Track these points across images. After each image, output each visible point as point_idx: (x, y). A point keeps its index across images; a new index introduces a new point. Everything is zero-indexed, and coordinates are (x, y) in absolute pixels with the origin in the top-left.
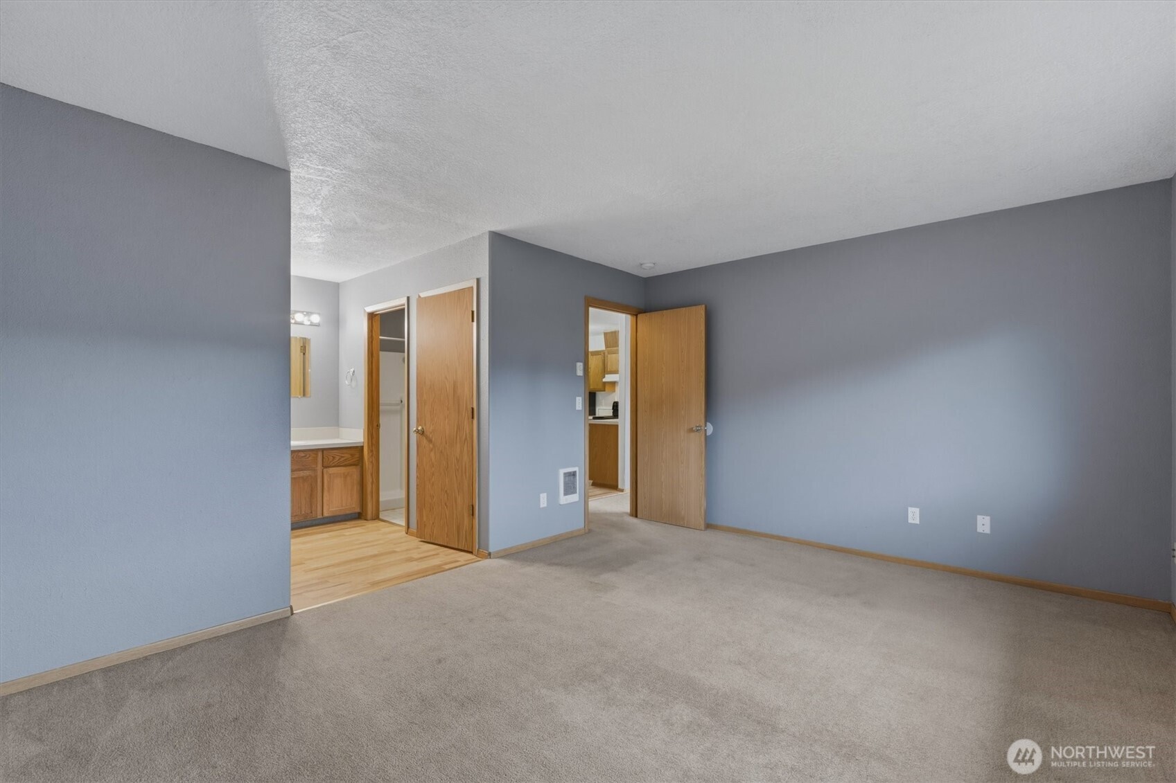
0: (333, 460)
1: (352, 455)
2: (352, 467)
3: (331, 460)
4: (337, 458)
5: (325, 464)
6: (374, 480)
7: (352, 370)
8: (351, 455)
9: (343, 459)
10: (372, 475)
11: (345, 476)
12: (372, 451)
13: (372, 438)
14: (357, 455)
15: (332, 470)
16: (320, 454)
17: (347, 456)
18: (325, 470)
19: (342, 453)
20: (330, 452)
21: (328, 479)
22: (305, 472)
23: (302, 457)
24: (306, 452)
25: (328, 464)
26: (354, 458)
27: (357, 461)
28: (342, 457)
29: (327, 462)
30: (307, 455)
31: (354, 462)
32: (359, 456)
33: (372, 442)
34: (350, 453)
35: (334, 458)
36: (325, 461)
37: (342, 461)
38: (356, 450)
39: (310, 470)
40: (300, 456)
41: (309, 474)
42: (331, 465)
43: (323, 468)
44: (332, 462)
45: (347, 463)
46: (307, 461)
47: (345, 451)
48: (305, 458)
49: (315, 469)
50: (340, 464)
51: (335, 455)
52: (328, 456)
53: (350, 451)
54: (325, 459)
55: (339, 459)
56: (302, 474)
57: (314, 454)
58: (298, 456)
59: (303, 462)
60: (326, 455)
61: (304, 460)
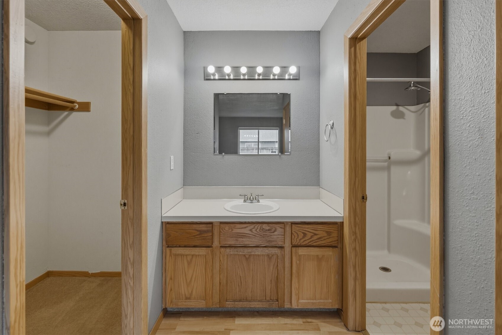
0: (303, 237)
1: (329, 233)
2: (328, 249)
3: (300, 237)
4: (309, 235)
5: (294, 243)
6: (358, 275)
7: (331, 123)
8: (327, 232)
9: (315, 237)
10: (355, 267)
11: (319, 259)
12: (355, 233)
13: (355, 215)
14: (335, 234)
15: (302, 251)
16: (288, 228)
17: (321, 234)
18: (294, 249)
19: (316, 229)
20: (300, 227)
21: (298, 262)
22: (270, 249)
23: (266, 231)
24: (271, 225)
25: (298, 243)
26: (330, 238)
27: (335, 241)
28: (316, 234)
29: (297, 240)
30: (272, 228)
31: (331, 243)
32: (337, 237)
33: (355, 219)
34: (326, 230)
35: (305, 235)
36: (294, 239)
37: (314, 239)
38: (333, 229)
39: (276, 247)
40: (264, 229)
41: (274, 252)
42: (302, 244)
43: (292, 247)
44: (302, 241)
45: (322, 244)
46: (273, 236)
47: (319, 227)
48: (270, 232)
49: (282, 247)
50: (312, 243)
51: (306, 231)
52: (297, 232)
53: (326, 228)
54: (294, 236)
55: (312, 237)
56: (267, 251)
57: (281, 228)
58: (262, 229)
59: (268, 237)
60: (295, 231)
61: (268, 234)
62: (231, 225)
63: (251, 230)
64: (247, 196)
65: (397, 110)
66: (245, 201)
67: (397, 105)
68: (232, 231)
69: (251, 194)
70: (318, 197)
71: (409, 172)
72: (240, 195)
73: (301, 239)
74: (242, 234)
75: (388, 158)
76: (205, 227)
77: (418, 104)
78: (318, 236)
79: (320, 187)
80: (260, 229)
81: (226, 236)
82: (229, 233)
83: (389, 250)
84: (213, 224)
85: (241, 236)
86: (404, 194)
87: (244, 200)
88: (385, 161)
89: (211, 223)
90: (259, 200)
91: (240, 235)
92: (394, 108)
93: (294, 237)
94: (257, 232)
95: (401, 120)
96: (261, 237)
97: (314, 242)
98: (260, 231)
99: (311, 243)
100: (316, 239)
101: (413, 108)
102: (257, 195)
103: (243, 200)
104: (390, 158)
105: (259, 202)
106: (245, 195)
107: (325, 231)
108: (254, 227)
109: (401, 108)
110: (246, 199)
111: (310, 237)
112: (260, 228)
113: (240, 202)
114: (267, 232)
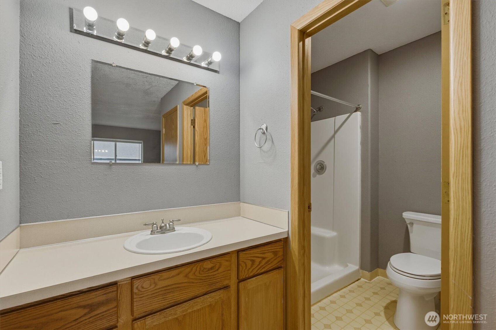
0: (252, 266)
1: (275, 253)
3: (249, 266)
4: (257, 261)
5: (241, 276)
6: (306, 291)
9: (264, 262)
10: (303, 284)
11: (267, 287)
12: (303, 247)
14: (281, 253)
15: (251, 284)
16: (234, 259)
17: (269, 255)
18: (241, 284)
19: (264, 252)
20: (247, 253)
21: (247, 300)
22: (213, 294)
23: (209, 270)
24: (214, 260)
25: (246, 275)
26: (277, 258)
27: (281, 261)
28: (264, 258)
29: (244, 272)
30: (216, 264)
31: (278, 264)
32: (282, 255)
33: (304, 231)
34: (273, 250)
35: (253, 262)
36: (242, 271)
37: (262, 264)
38: (279, 247)
39: (220, 289)
40: (206, 269)
41: (219, 297)
42: (250, 275)
43: (239, 282)
44: (250, 270)
45: (270, 268)
46: (217, 275)
47: (266, 249)
48: (214, 270)
49: (226, 287)
50: (260, 271)
51: (254, 257)
52: (245, 261)
53: (273, 248)
54: (242, 267)
55: (260, 262)
56: (209, 299)
57: (227, 261)
58: (202, 269)
59: (211, 278)
60: (243, 260)
61: (212, 274)
62: (153, 276)
63: (186, 276)
64: (155, 224)
66: (152, 233)
68: (155, 286)
69: (163, 220)
70: (238, 214)
72: (145, 225)
73: (249, 269)
74: (172, 287)
76: (103, 295)
78: (266, 260)
79: (240, 202)
80: (200, 271)
81: (146, 297)
82: (150, 291)
84: (118, 284)
85: (171, 290)
87: (152, 231)
89: (115, 284)
90: (174, 228)
91: (169, 289)
93: (242, 269)
94: (196, 276)
96: (202, 281)
97: (262, 269)
98: (200, 274)
99: (258, 271)
100: (264, 264)
102: (171, 220)
103: (149, 232)
105: (175, 231)
106: (153, 224)
107: (272, 252)
108: (192, 269)
110: (156, 229)
111: (258, 263)
112: (200, 268)
113: (146, 235)
114: (209, 272)
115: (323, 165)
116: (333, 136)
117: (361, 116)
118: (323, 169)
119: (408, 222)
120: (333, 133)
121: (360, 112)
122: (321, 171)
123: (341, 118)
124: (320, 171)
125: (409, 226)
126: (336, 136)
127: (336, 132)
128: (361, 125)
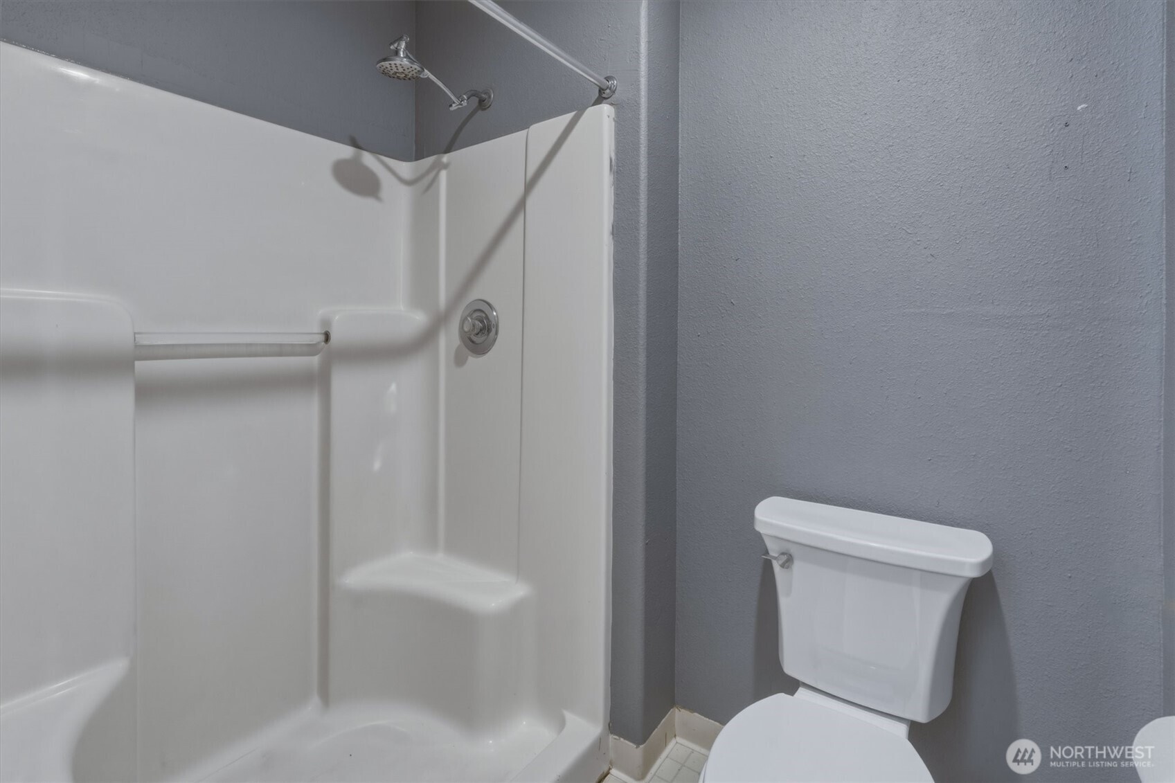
65: (355, 163)
67: (355, 144)
71: (393, 387)
75: (322, 338)
77: (419, 156)
83: (326, 698)
86: (377, 465)
88: (310, 350)
92: (346, 151)
95: (367, 202)
101: (405, 168)
104: (327, 337)
109: (369, 159)
115: (487, 318)
116: (521, 205)
117: (613, 123)
118: (489, 331)
119: (773, 549)
120: (521, 189)
121: (611, 104)
122: (483, 338)
123: (546, 131)
124: (477, 339)
125: (776, 566)
126: (530, 203)
127: (530, 186)
128: (613, 158)
